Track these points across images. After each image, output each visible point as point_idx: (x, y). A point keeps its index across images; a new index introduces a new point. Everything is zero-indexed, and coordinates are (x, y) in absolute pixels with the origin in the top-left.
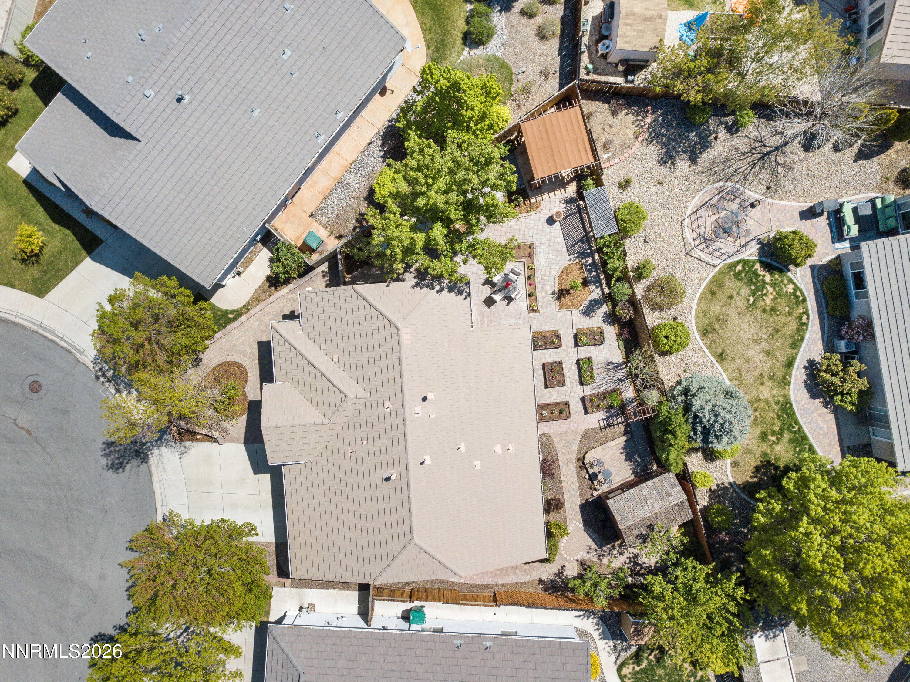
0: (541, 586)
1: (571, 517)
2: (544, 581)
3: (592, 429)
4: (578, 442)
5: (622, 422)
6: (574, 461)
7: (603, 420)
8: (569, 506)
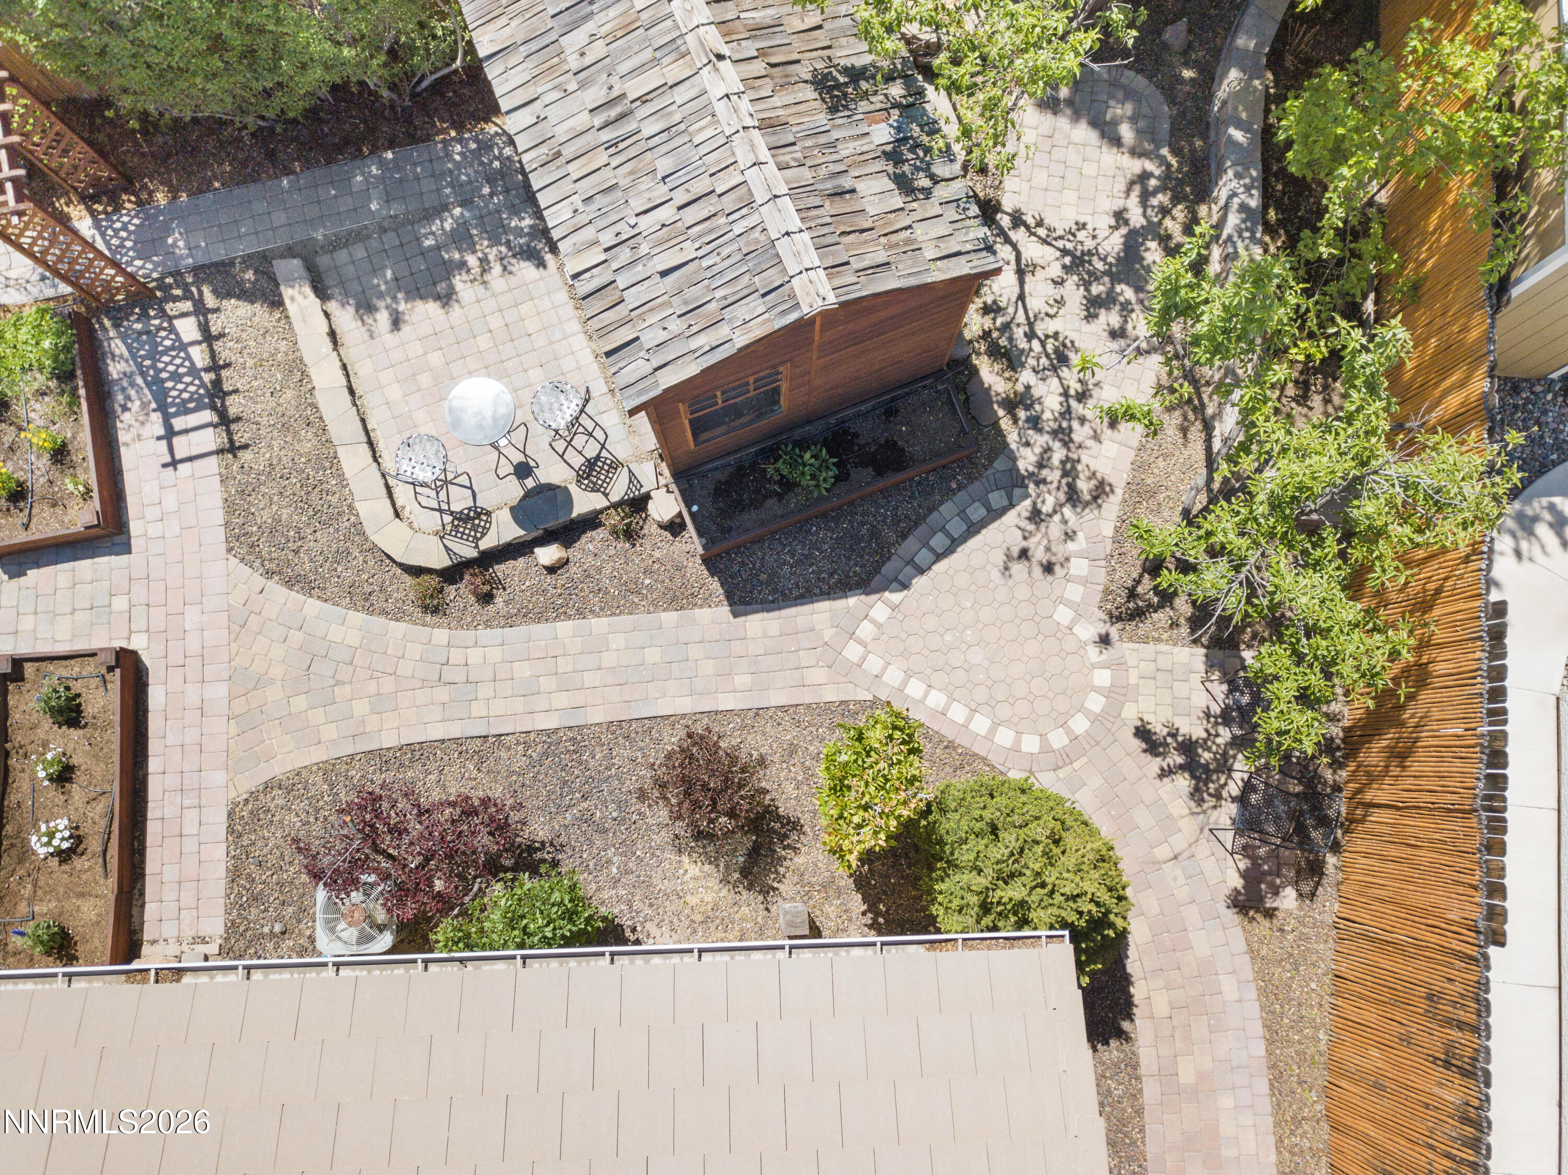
0: (1288, 899)
1: (817, 675)
2: (1252, 877)
3: (230, 507)
4: (313, 606)
5: (200, 310)
6: (441, 635)
7: (170, 434)
8: (742, 680)
